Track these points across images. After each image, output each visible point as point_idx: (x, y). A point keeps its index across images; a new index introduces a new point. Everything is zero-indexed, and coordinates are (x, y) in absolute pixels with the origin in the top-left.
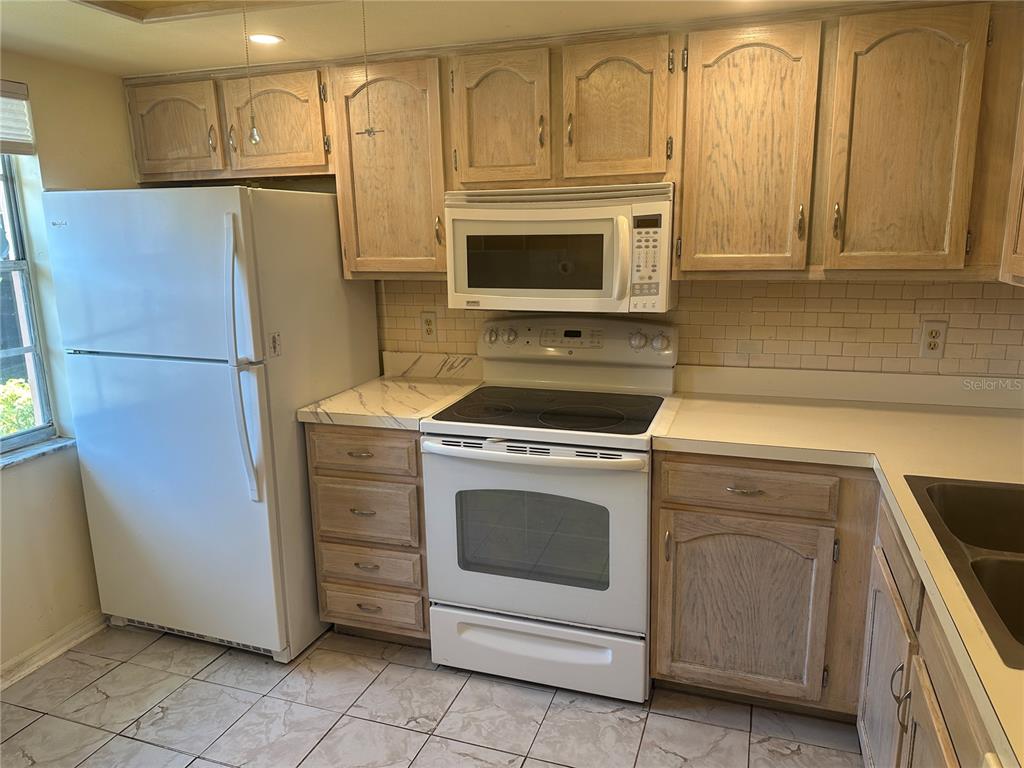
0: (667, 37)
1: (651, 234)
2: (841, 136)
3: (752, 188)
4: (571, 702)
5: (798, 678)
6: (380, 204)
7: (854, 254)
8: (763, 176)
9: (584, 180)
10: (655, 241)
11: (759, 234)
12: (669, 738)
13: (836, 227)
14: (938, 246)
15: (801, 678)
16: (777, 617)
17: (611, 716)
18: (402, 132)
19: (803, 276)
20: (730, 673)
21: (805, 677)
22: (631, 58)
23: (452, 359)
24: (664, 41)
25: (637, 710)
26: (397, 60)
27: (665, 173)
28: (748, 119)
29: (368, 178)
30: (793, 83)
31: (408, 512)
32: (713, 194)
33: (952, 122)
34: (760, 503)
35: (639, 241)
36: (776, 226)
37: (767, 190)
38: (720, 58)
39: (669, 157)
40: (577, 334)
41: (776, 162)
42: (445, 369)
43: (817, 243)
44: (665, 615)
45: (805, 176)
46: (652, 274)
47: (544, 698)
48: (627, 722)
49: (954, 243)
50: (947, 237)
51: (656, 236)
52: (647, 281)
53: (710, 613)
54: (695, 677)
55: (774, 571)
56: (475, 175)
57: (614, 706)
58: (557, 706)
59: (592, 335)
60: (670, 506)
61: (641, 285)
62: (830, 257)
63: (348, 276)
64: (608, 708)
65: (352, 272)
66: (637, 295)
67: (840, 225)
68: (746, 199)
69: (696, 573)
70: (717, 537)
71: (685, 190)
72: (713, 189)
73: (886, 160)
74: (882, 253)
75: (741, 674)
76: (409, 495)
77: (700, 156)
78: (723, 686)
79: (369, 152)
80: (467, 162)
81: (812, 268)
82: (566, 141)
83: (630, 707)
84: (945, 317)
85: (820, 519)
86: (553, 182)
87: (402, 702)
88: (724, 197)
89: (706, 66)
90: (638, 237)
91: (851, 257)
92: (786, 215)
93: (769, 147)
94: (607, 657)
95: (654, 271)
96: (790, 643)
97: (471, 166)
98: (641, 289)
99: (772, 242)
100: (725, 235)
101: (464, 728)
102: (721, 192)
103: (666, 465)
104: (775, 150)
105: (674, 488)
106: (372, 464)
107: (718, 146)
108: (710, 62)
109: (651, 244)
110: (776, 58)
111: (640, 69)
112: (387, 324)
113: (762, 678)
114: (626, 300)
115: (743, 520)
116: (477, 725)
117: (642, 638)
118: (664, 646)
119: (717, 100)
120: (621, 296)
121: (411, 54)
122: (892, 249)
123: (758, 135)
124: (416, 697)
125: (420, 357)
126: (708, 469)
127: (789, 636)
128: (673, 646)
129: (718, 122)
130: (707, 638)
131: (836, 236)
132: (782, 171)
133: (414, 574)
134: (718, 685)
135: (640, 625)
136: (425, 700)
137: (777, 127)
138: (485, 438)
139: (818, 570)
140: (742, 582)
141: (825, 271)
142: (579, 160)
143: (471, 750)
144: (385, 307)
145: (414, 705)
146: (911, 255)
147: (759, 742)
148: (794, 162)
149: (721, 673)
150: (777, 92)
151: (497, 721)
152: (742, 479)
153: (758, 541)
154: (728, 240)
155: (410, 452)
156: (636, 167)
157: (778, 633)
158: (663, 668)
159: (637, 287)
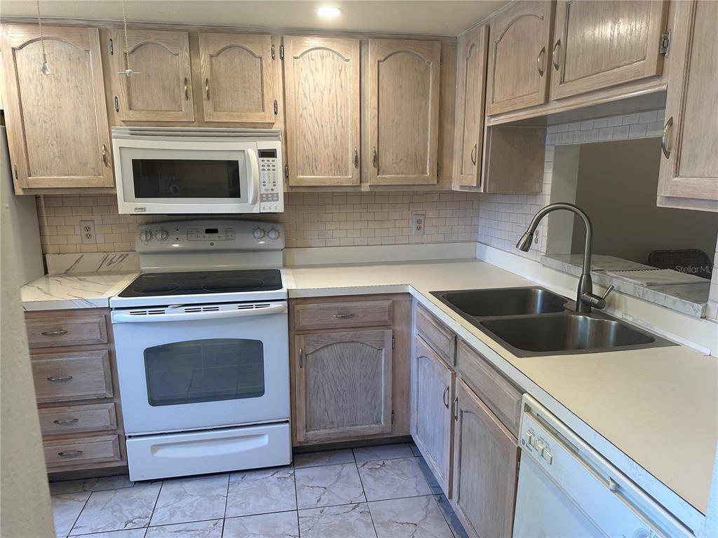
0: (269, 36)
1: (271, 162)
2: (374, 108)
3: (327, 136)
4: (242, 478)
5: (379, 421)
6: (48, 134)
7: (384, 176)
8: (333, 129)
9: (219, 124)
10: (274, 166)
11: (333, 164)
12: (313, 479)
13: (374, 161)
14: (424, 172)
15: (380, 421)
16: (366, 388)
17: (271, 478)
18: (68, 80)
19: (358, 189)
20: (341, 429)
21: (382, 420)
22: (247, 47)
23: (111, 256)
24: (268, 39)
25: (286, 470)
26: (60, 25)
27: (274, 123)
28: (322, 93)
29: (38, 114)
30: (346, 74)
31: (103, 372)
32: (305, 138)
33: (427, 104)
34: (351, 322)
35: (263, 166)
36: (342, 159)
37: (336, 138)
38: (303, 54)
39: (276, 113)
40: (215, 231)
41: (340, 121)
42: (105, 265)
43: (364, 170)
44: (301, 403)
45: (356, 131)
46: (273, 187)
47: (224, 481)
48: (283, 479)
49: (432, 170)
50: (428, 167)
51: (274, 163)
52: (271, 192)
53: (327, 396)
54: (321, 438)
55: (362, 360)
56: (133, 116)
57: (272, 472)
58: (234, 483)
59: (226, 231)
60: (301, 332)
61: (267, 194)
62: (372, 179)
63: (19, 192)
64: (268, 474)
65: (23, 189)
66: (264, 201)
67: (376, 159)
68: (324, 143)
69: (318, 372)
70: (330, 347)
71: (288, 136)
72: (305, 136)
73: (397, 123)
74: (398, 176)
75: (348, 428)
76: (103, 358)
77: (296, 114)
78: (338, 439)
79: (37, 94)
80: (128, 107)
81: (363, 184)
82: (205, 96)
83: (283, 469)
84: (424, 212)
85: (385, 325)
86: (196, 124)
87: (115, 514)
88: (312, 141)
89: (295, 58)
90: (262, 163)
91: (383, 178)
92: (347, 153)
93: (335, 111)
94: (265, 440)
95: (274, 185)
96: (373, 402)
97: (130, 109)
98: (267, 197)
99: (340, 169)
100: (314, 163)
101: (172, 515)
102: (310, 138)
103: (297, 307)
104: (339, 114)
105: (304, 321)
106: (66, 339)
107: (306, 108)
108: (298, 56)
109: (271, 168)
110: (336, 58)
111: (253, 55)
112: (47, 231)
113: (359, 427)
114: (258, 204)
115: (345, 333)
116: (181, 511)
117: (287, 422)
118: (301, 424)
119: (303, 81)
120: (254, 202)
121: (74, 22)
122: (402, 173)
123: (329, 104)
124: (125, 507)
125: (82, 256)
126: (322, 305)
127: (372, 398)
128: (306, 422)
129: (305, 94)
130: (326, 411)
131: (374, 166)
132: (343, 127)
133: (110, 419)
134: (334, 439)
135: (285, 413)
136: (134, 507)
137: (339, 99)
138: (167, 306)
139: (385, 355)
140: (345, 372)
141: (370, 186)
142: (215, 110)
143: (184, 526)
144: (45, 218)
145: (126, 513)
146: (412, 177)
147: (362, 466)
148: (350, 121)
149: (336, 431)
150: (338, 79)
151: (195, 504)
152: (341, 309)
153: (352, 344)
154: (316, 168)
155: (101, 325)
156: (255, 118)
157: (366, 397)
158: (301, 438)
159: (264, 196)
